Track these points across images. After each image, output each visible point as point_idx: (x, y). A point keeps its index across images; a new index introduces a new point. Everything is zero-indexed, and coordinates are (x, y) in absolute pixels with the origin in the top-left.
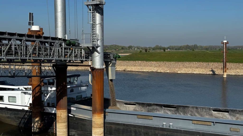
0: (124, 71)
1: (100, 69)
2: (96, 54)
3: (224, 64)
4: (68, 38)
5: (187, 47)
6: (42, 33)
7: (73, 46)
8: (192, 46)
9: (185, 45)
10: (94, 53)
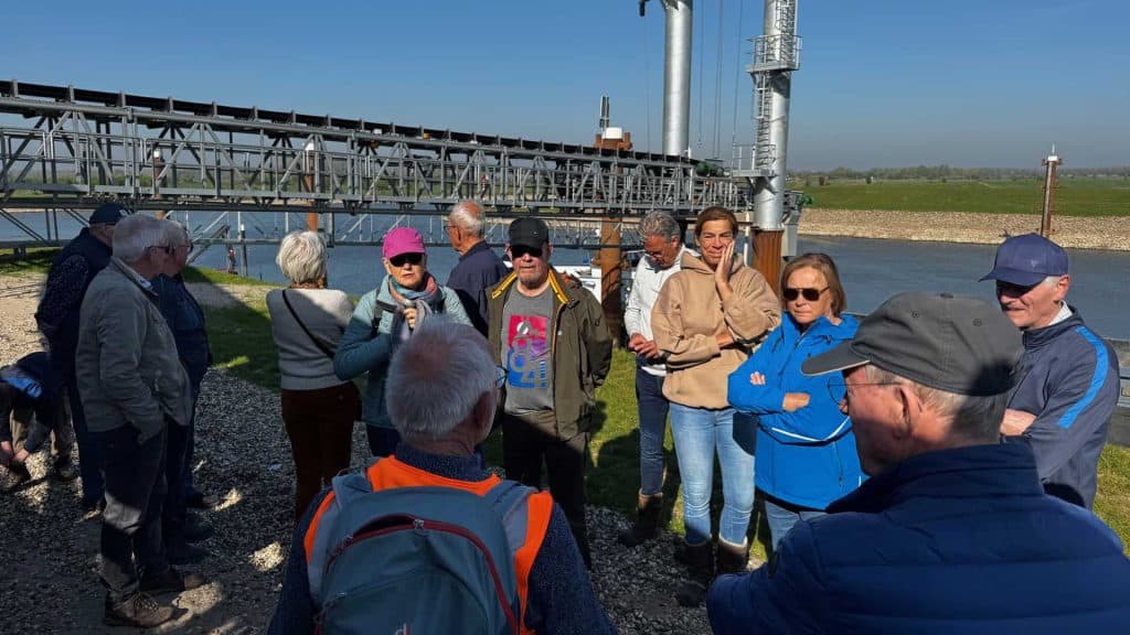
1: (775, 232)
2: (767, 194)
3: (1046, 218)
4: (692, 154)
5: (922, 172)
6: (627, 144)
7: (711, 175)
10: (760, 192)
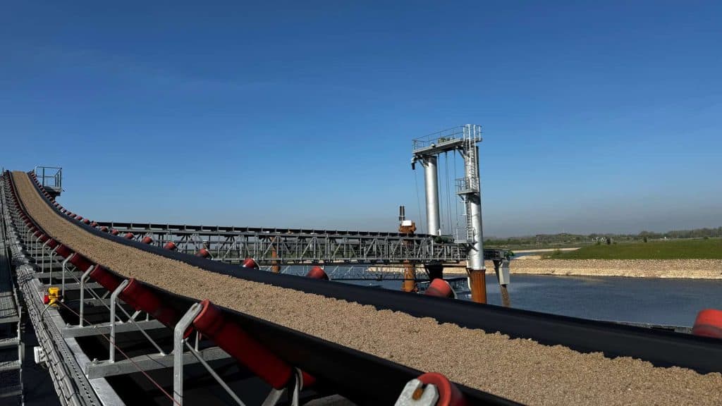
0: (567, 275)
1: (480, 270)
2: (473, 252)
4: (440, 234)
6: (414, 229)
7: (444, 243)
8: (715, 229)
9: (700, 228)
10: (470, 251)
